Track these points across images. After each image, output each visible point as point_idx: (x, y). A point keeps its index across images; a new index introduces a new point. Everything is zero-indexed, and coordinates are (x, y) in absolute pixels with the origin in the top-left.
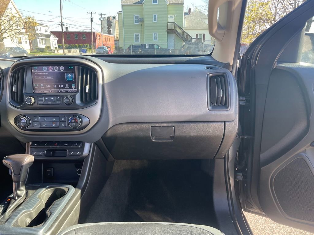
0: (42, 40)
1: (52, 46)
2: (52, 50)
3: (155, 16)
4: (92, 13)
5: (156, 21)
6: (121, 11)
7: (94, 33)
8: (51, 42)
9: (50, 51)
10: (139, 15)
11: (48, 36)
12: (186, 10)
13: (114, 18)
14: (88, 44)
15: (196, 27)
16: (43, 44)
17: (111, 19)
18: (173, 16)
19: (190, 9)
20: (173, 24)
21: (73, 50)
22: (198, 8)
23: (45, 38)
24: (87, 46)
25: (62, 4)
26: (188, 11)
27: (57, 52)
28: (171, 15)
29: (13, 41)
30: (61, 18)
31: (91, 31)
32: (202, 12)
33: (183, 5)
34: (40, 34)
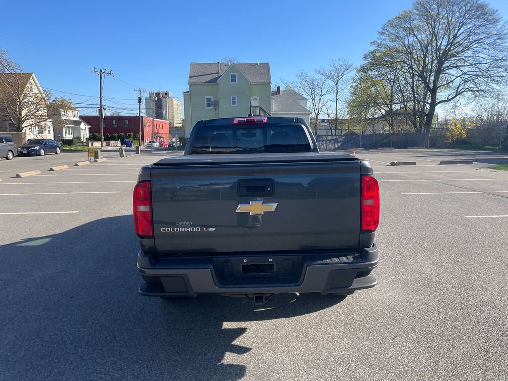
0: (69, 128)
1: (82, 137)
2: (83, 142)
3: (234, 98)
4: (140, 91)
5: (235, 104)
6: (188, 92)
7: (142, 117)
8: (82, 131)
9: (81, 144)
10: (212, 97)
11: (77, 123)
12: (273, 88)
13: (166, 94)
14: (132, 133)
15: (288, 111)
16: (69, 134)
17: (161, 96)
18: (258, 98)
19: (279, 88)
20: (258, 109)
21: (112, 143)
22: (290, 86)
23: (73, 126)
24: (130, 136)
25: (102, 80)
26: (277, 90)
27: (92, 145)
28: (255, 97)
29: (32, 131)
30: (101, 99)
31: (138, 115)
32: (296, 90)
33: (270, 84)
34: (67, 120)
